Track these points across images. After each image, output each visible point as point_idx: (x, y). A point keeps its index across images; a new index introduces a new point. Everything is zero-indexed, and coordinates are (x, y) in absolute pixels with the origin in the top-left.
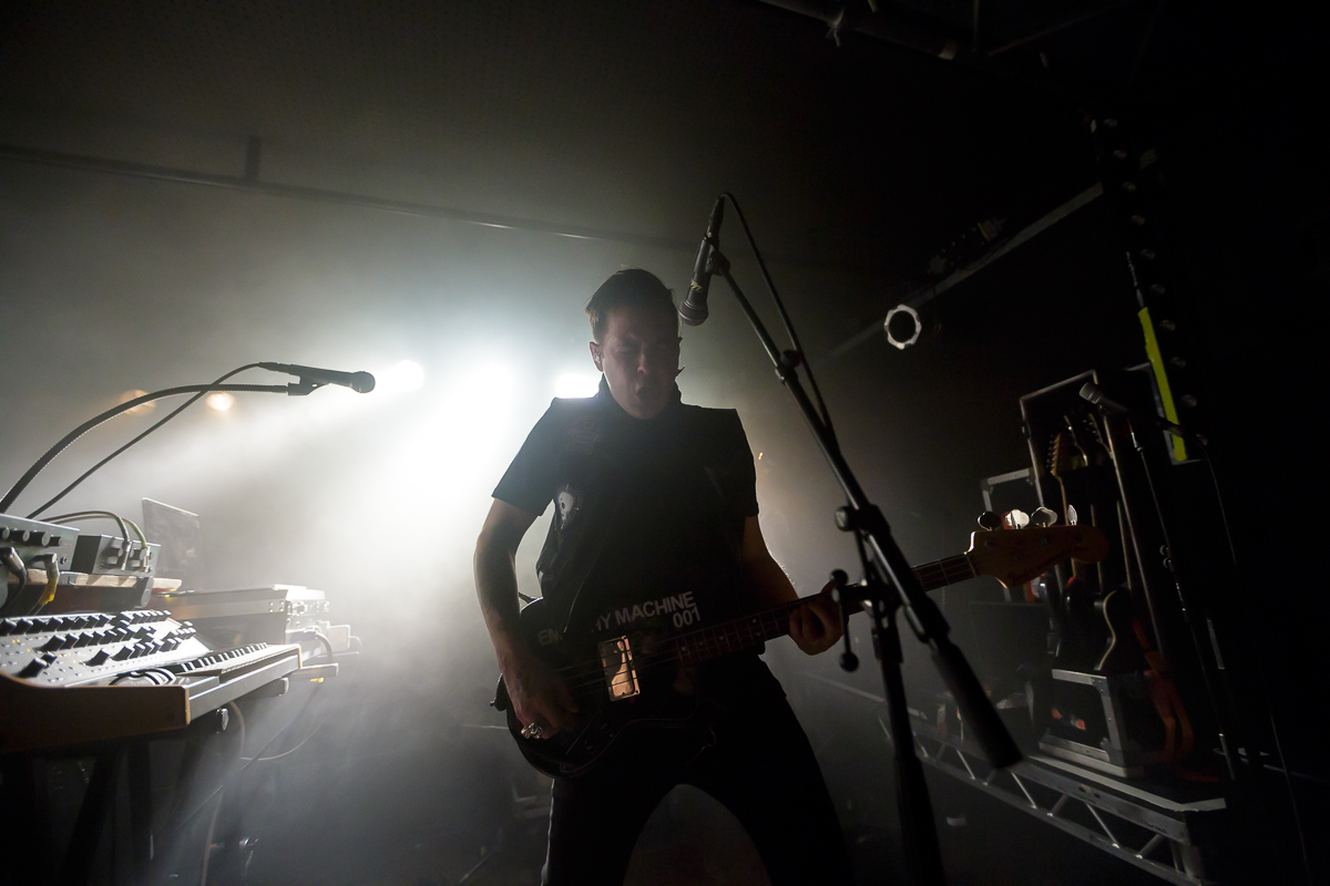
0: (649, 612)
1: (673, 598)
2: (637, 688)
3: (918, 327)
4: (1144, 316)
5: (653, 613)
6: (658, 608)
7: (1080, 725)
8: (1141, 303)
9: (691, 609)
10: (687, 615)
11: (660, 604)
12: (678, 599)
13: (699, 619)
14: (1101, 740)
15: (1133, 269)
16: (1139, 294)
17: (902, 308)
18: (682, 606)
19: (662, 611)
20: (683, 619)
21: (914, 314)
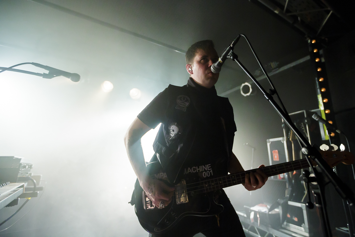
0: (194, 171)
1: (203, 166)
2: (187, 200)
3: (251, 90)
5: (196, 171)
6: (198, 169)
7: (296, 219)
8: (319, 93)
9: (210, 171)
10: (208, 173)
11: (198, 168)
12: (205, 166)
13: (212, 175)
14: (302, 224)
15: (317, 83)
16: (319, 90)
17: (246, 83)
18: (207, 170)
19: (199, 170)
20: (206, 174)
21: (250, 86)
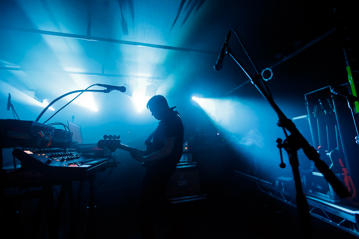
3: (272, 74)
4: (348, 69)
7: (321, 188)
8: (348, 65)
15: (345, 54)
16: (347, 62)
17: (267, 69)
21: (271, 70)
